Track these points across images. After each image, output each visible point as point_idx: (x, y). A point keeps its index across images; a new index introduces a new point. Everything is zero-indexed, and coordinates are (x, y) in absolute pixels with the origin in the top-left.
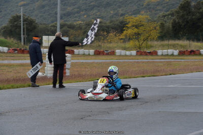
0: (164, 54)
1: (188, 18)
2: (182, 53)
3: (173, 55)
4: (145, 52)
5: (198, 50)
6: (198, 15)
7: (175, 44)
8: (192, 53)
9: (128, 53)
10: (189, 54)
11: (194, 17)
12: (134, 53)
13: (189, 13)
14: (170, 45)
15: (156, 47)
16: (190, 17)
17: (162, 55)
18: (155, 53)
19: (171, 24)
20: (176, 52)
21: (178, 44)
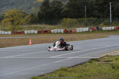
0: (28, 33)
1: (48, 11)
2: (39, 32)
3: (34, 33)
4: (17, 32)
5: (49, 30)
6: (54, 9)
7: (37, 27)
8: (46, 32)
9: (6, 33)
10: (44, 33)
11: (51, 10)
12: (10, 33)
13: (48, 7)
14: (34, 27)
15: (25, 29)
16: (48, 10)
17: (28, 34)
18: (23, 33)
19: (37, 15)
20: (36, 32)
21: (38, 27)
